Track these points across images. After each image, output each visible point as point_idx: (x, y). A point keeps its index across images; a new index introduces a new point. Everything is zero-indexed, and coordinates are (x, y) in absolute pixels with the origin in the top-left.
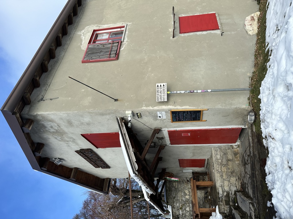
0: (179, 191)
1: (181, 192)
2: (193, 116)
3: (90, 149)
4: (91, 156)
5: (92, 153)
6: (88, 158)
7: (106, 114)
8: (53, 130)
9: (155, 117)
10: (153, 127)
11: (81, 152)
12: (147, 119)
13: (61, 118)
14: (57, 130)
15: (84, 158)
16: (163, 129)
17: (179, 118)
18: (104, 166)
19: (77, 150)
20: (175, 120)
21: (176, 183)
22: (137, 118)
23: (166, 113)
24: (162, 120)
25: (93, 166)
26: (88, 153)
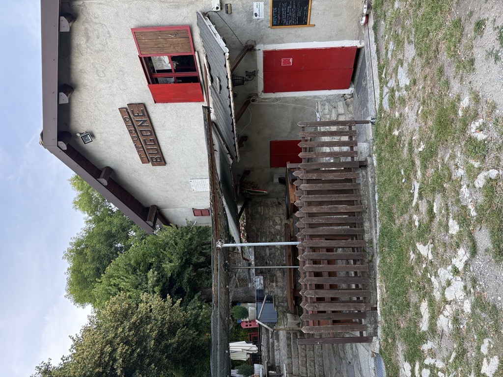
0: (266, 218)
1: (269, 220)
2: (299, 14)
3: (144, 105)
4: (141, 125)
5: (144, 115)
6: (135, 130)
7: (184, 6)
8: (98, 47)
9: (250, 14)
10: (244, 41)
11: (128, 112)
12: (238, 18)
13: (117, 14)
14: (104, 45)
15: (129, 131)
16: (257, 47)
17: (281, 16)
18: (156, 159)
19: (123, 107)
20: (275, 23)
21: (262, 207)
22: (225, 16)
23: (265, 5)
24: (259, 22)
25: (140, 155)
26: (138, 116)
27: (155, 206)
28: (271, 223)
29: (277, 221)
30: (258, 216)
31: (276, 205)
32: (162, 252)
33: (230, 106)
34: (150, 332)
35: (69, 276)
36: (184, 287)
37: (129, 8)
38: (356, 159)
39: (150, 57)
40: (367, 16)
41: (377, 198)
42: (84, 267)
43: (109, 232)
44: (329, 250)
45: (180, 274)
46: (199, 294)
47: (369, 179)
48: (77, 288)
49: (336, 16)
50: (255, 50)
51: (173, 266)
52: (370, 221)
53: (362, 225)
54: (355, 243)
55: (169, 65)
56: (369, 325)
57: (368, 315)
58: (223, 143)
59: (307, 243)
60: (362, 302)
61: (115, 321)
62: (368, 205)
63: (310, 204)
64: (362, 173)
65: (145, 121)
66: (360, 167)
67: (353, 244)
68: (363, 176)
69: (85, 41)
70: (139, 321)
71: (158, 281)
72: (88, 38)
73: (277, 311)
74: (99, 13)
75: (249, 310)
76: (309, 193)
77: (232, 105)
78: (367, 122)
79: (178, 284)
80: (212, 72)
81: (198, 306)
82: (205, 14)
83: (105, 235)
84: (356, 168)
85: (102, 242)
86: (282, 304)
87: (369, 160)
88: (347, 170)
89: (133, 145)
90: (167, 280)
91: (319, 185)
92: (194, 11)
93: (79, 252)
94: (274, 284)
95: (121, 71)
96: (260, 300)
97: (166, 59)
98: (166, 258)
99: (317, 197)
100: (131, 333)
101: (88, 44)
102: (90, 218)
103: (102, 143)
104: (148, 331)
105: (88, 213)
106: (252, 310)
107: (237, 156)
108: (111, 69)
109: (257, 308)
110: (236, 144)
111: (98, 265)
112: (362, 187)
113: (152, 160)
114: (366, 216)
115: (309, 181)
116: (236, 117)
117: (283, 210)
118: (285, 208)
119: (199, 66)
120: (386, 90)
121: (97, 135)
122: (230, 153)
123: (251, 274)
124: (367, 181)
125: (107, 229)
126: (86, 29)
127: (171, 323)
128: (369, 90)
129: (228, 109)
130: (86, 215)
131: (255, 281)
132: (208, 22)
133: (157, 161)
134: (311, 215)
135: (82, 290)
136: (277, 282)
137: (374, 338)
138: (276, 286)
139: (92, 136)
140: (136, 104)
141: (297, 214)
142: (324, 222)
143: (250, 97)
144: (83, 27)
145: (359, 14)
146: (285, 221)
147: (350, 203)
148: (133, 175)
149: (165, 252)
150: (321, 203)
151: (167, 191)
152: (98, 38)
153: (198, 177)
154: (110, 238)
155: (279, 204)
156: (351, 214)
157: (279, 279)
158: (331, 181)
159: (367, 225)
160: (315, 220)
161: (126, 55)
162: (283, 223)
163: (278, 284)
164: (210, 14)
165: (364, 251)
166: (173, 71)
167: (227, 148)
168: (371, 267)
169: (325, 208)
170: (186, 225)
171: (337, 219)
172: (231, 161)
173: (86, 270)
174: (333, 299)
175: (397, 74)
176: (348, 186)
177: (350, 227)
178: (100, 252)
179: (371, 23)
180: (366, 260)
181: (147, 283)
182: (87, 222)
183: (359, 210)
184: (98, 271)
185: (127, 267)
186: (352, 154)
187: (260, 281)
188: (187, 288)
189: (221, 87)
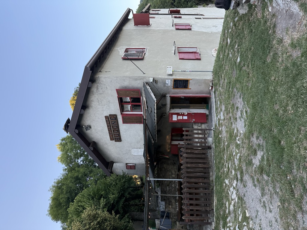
0: (168, 171)
2: (184, 85)
3: (116, 115)
4: (113, 124)
5: (115, 119)
6: (110, 126)
7: (139, 80)
8: (101, 92)
9: (165, 83)
10: (162, 93)
11: (109, 118)
12: (160, 85)
13: (111, 81)
14: (104, 92)
15: (107, 126)
16: (167, 95)
17: (177, 85)
18: (117, 138)
19: (107, 115)
20: (175, 87)
21: (166, 165)
22: (154, 84)
23: (171, 81)
24: (168, 87)
25: (110, 137)
26: (113, 119)
27: (112, 161)
28: (170, 173)
29: (173, 172)
30: (163, 169)
31: (173, 164)
32: (109, 189)
33: (155, 119)
34: (106, 227)
35: (50, 202)
36: (120, 209)
37: (117, 79)
38: (206, 145)
39: (122, 98)
40: (212, 87)
41: (215, 162)
42: (61, 197)
43: (77, 176)
44: (196, 183)
45: (118, 202)
46: (128, 214)
47: (212, 153)
48: (55, 209)
49: (199, 86)
50: (166, 96)
51: (115, 197)
52: (212, 172)
53: (209, 173)
54: (206, 181)
55: (129, 100)
56: (211, 218)
57: (211, 213)
58: (150, 133)
59: (186, 180)
60: (208, 206)
61: (90, 220)
62: (212, 165)
63: (187, 163)
64: (209, 151)
65: (115, 122)
66: (208, 148)
67: (205, 181)
68: (210, 152)
69: (96, 89)
70: (101, 221)
71: (106, 205)
72: (97, 89)
73: (172, 221)
74: (104, 80)
75: (156, 223)
76: (187, 158)
77: (156, 119)
78: (212, 130)
79: (116, 208)
80: (148, 104)
81: (127, 221)
82: (147, 83)
83: (74, 178)
84: (207, 149)
85: (72, 182)
86: (174, 217)
87: (212, 145)
88: (203, 149)
89: (108, 132)
90: (110, 205)
91: (191, 155)
92: (142, 82)
93: (59, 188)
94: (171, 206)
95: (109, 102)
96: (162, 217)
97: (128, 98)
98: (111, 192)
99: (190, 160)
100: (97, 226)
101: (97, 91)
102: (66, 168)
103: (93, 130)
104: (105, 226)
105: (65, 164)
106: (158, 223)
107: (156, 140)
108: (105, 101)
109: (161, 221)
110: (156, 134)
111: (69, 196)
112: (209, 157)
113: (115, 139)
114: (210, 170)
115: (187, 153)
116: (157, 124)
117: (176, 167)
118: (177, 166)
119: (142, 101)
120: (217, 119)
121: (92, 127)
122: (153, 138)
123: (158, 202)
124: (211, 154)
125: (76, 175)
126: (98, 86)
127: (114, 227)
128: (213, 116)
129: (154, 120)
130: (64, 166)
131: (160, 207)
132: (148, 87)
133: (117, 140)
134: (187, 168)
135: (57, 211)
136: (172, 205)
137: (213, 222)
138: (172, 207)
139: (90, 127)
140: (113, 115)
141: (182, 167)
142: (193, 171)
143: (163, 114)
144: (96, 85)
145: (209, 86)
146: (177, 173)
147: (204, 163)
148: (105, 146)
149: (110, 189)
150: (192, 163)
151: (120, 154)
152: (102, 89)
153: (135, 148)
154: (77, 179)
155: (175, 163)
156: (205, 168)
157: (173, 204)
158: (196, 154)
159: (211, 173)
160: (189, 170)
161: (112, 96)
162: (176, 174)
163: (173, 206)
164: (149, 83)
165: (210, 184)
166: (131, 102)
167: (151, 135)
168: (212, 192)
169: (194, 165)
170: (122, 174)
171: (198, 170)
172: (153, 142)
173: (61, 199)
174: (197, 205)
175: (220, 114)
176: (203, 156)
177: (204, 174)
178: (71, 188)
179: (213, 90)
180: (211, 189)
181: (100, 206)
182: (64, 170)
183: (208, 167)
184: (69, 200)
185: (89, 196)
186: (205, 142)
187: (163, 206)
188: (121, 210)
189: (151, 111)
